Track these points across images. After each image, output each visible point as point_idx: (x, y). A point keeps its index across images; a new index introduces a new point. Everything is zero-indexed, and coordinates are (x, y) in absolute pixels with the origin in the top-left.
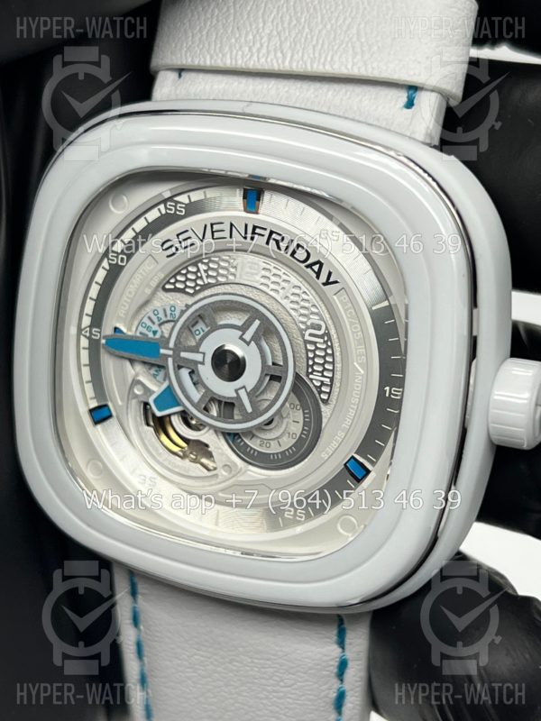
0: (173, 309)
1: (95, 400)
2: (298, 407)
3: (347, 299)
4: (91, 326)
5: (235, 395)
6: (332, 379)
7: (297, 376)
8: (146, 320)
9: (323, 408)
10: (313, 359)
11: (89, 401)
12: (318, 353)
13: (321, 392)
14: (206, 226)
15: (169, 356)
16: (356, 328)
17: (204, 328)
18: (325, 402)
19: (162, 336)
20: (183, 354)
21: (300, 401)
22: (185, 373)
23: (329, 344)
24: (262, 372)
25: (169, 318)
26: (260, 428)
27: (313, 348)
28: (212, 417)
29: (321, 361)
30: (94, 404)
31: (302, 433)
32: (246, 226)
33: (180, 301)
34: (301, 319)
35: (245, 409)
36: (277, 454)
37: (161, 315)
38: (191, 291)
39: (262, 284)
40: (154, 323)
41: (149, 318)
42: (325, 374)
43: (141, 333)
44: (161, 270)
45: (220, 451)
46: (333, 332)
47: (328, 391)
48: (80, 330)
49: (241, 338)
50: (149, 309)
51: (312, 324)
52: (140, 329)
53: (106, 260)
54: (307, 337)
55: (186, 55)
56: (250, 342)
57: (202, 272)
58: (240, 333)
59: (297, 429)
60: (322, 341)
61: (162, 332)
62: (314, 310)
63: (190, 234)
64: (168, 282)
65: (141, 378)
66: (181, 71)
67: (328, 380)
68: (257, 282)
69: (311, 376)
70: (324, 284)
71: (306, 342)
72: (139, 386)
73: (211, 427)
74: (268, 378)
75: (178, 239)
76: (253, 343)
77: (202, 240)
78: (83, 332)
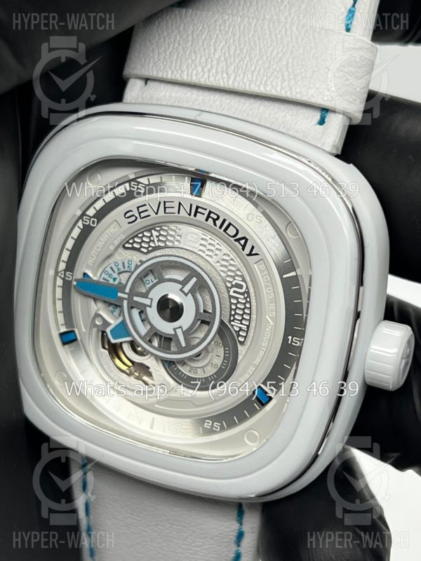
0: (130, 262)
1: (65, 327)
2: (221, 345)
3: (264, 267)
4: (65, 270)
5: (173, 333)
6: (248, 327)
7: (222, 322)
8: (108, 269)
9: (240, 347)
10: (235, 310)
11: (60, 327)
12: (238, 306)
13: (239, 335)
14: (160, 203)
15: (126, 299)
16: (270, 290)
17: (153, 279)
18: (242, 343)
19: (120, 283)
20: (136, 299)
21: (222, 340)
22: (135, 312)
23: (248, 300)
24: (196, 316)
25: (126, 269)
26: (191, 359)
27: (235, 302)
28: (154, 347)
29: (241, 312)
30: (63, 329)
31: (222, 365)
32: (191, 205)
33: (136, 257)
34: (228, 279)
35: (181, 344)
36: (202, 378)
37: (121, 266)
38: (145, 251)
39: (200, 250)
40: (114, 272)
41: (111, 268)
42: (243, 322)
43: (104, 279)
44: (123, 233)
45: (158, 373)
46: (252, 291)
47: (244, 335)
48: (57, 273)
49: (181, 290)
50: (111, 261)
51: (236, 284)
52: (104, 275)
53: (81, 221)
54: (231, 293)
55: (152, 69)
56: (188, 294)
57: (155, 236)
58: (181, 286)
59: (218, 361)
60: (242, 297)
61: (120, 279)
62: (238, 273)
63: (147, 207)
64: (128, 242)
65: (101, 313)
66: (147, 80)
67: (245, 327)
68: (196, 248)
69: (232, 323)
70: (248, 255)
71: (231, 297)
72: (100, 319)
73: (153, 354)
74: (199, 322)
75: (138, 210)
76: (190, 295)
77: (157, 214)
78: (59, 274)
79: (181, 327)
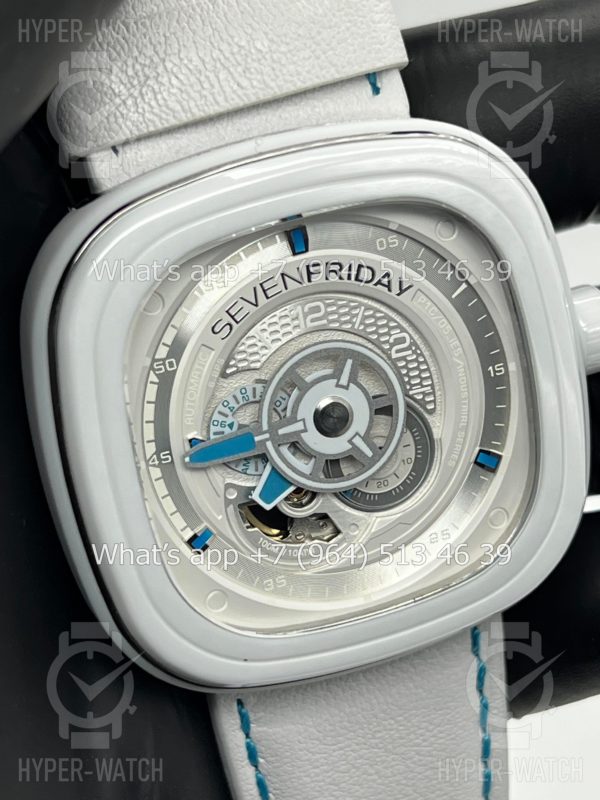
0: (243, 391)
1: (188, 529)
3: (425, 299)
4: (157, 453)
5: (350, 446)
6: (432, 386)
8: (216, 417)
9: (430, 419)
10: (407, 374)
11: (183, 534)
12: (410, 366)
13: (425, 404)
14: (255, 289)
15: (267, 440)
16: (443, 323)
18: (431, 412)
19: (241, 426)
20: (281, 432)
22: (285, 450)
23: (419, 352)
24: (371, 409)
25: (242, 403)
27: (404, 363)
28: (320, 481)
29: (416, 373)
31: (417, 454)
33: (247, 380)
34: (383, 339)
35: (366, 455)
36: (398, 487)
37: (233, 404)
38: (258, 365)
40: (226, 416)
41: (220, 413)
42: (425, 383)
43: (215, 434)
44: (221, 356)
45: (340, 514)
46: (416, 337)
47: (432, 398)
48: (147, 461)
49: (338, 385)
51: (395, 339)
52: (213, 429)
53: (152, 372)
54: (394, 356)
56: (348, 385)
58: (335, 381)
59: (410, 453)
60: (410, 352)
61: (238, 422)
62: (392, 324)
63: (240, 304)
64: (228, 366)
67: (429, 388)
69: (411, 393)
70: (398, 295)
71: (395, 361)
72: (232, 490)
75: (230, 315)
76: (351, 385)
77: (256, 305)
78: (150, 463)
79: (357, 434)
